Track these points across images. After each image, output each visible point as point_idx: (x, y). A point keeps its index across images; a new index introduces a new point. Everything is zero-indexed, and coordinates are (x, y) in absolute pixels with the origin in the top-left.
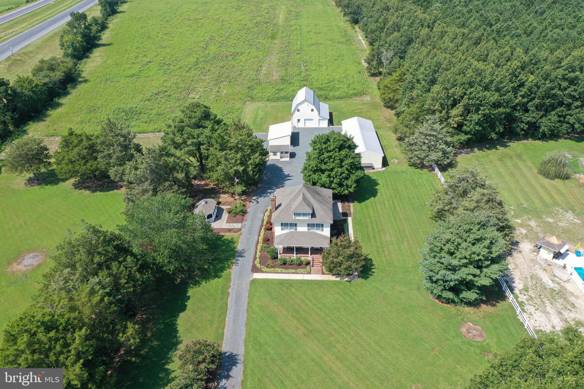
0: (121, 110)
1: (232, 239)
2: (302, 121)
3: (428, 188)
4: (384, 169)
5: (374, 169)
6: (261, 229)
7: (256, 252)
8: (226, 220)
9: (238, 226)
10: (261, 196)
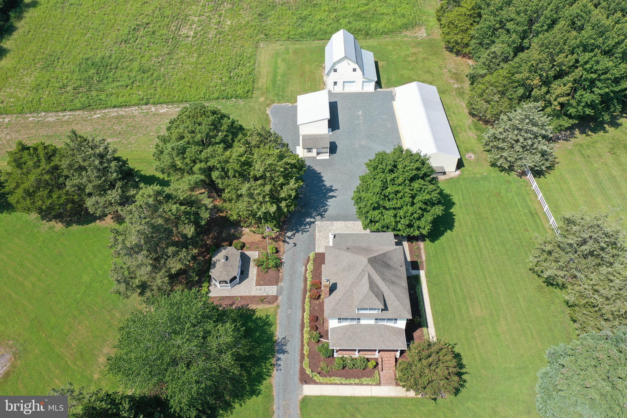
0: (89, 62)
1: (267, 316)
2: (340, 84)
3: (521, 209)
4: (458, 172)
5: (444, 173)
6: (304, 298)
7: (302, 346)
8: (255, 278)
9: (271, 290)
10: (298, 231)
